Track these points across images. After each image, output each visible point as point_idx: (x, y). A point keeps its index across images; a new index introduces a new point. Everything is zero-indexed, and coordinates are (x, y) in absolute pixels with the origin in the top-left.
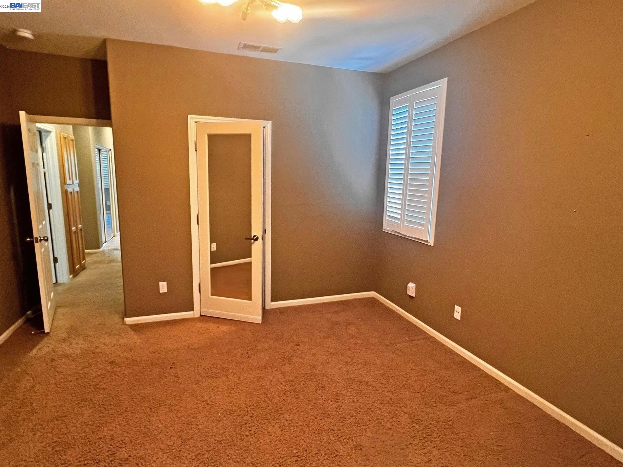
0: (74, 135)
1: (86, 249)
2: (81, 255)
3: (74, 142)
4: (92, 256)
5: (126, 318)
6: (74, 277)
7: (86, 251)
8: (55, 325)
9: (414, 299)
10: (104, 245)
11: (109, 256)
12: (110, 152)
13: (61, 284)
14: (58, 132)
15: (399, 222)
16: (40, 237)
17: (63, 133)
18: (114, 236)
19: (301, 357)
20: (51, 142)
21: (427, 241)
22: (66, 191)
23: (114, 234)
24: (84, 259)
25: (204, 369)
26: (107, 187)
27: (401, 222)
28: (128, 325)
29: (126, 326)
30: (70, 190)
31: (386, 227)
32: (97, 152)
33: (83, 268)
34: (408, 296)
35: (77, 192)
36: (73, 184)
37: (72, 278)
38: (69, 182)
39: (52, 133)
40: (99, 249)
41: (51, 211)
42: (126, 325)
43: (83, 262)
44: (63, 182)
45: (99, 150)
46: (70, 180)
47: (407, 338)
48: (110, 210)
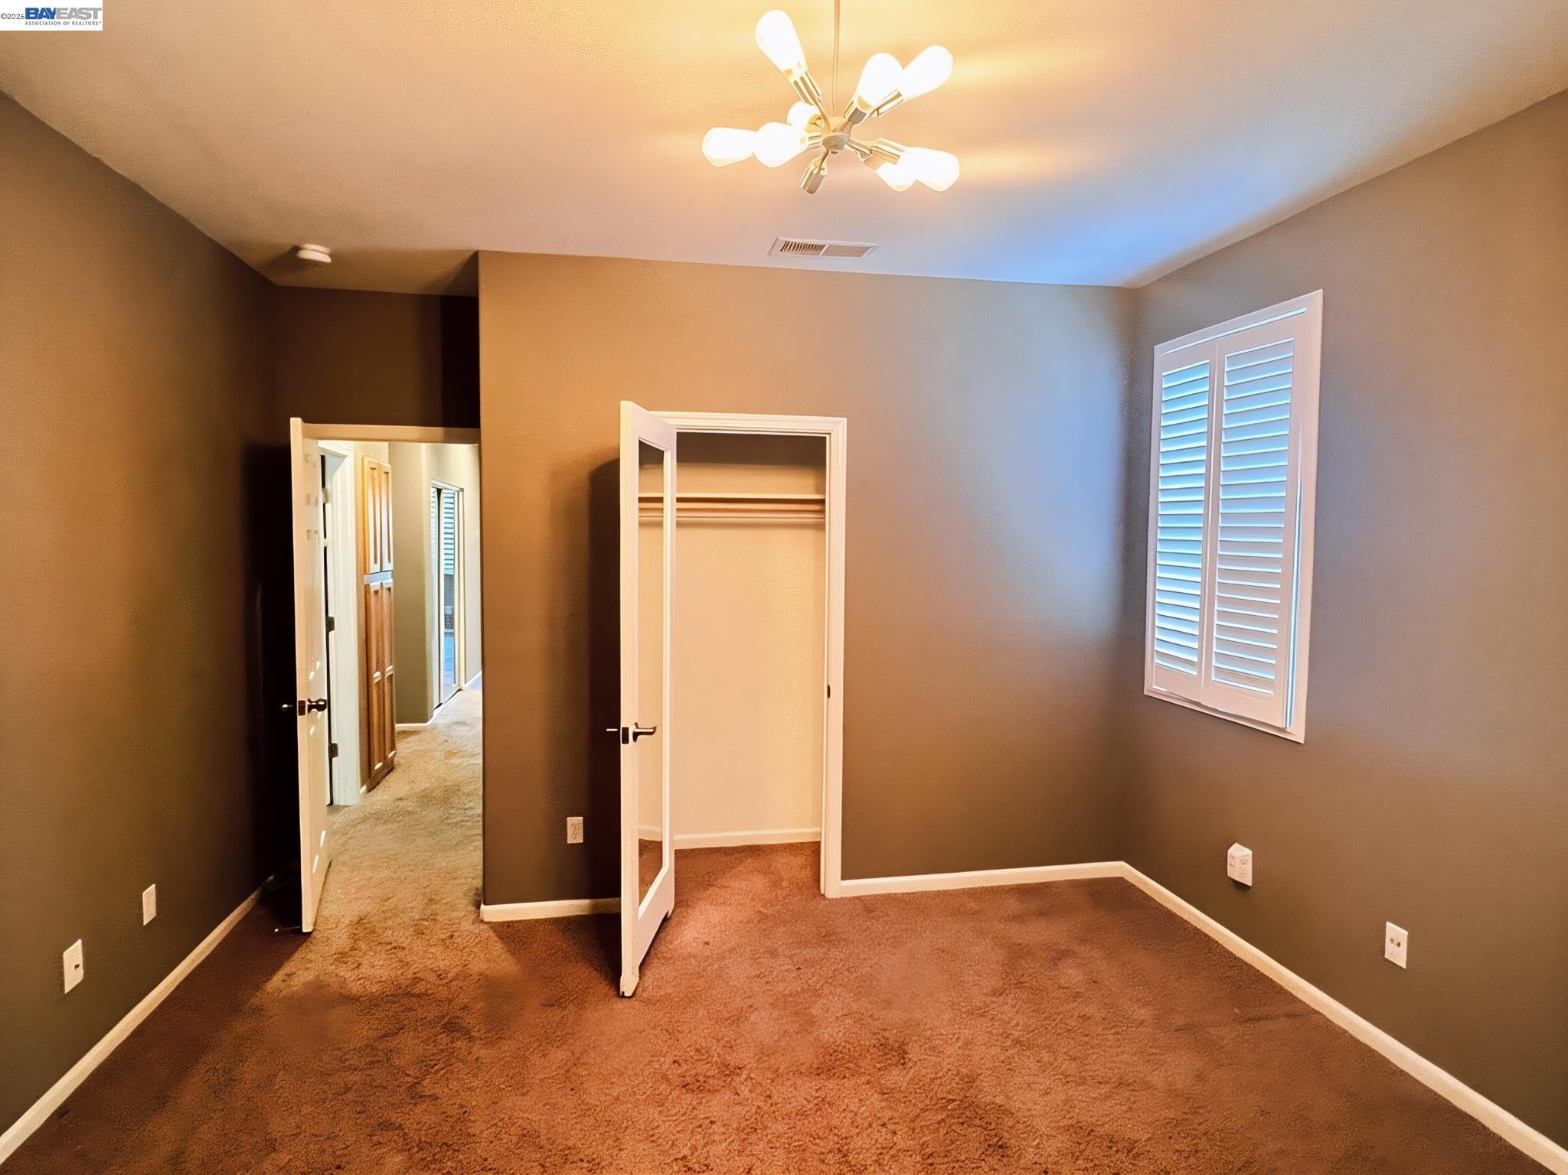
0: (390, 463)
1: (398, 722)
2: (388, 735)
3: (390, 474)
4: (408, 740)
5: (485, 904)
6: (369, 790)
7: (399, 727)
8: (325, 913)
9: (1251, 890)
10: (436, 712)
11: (446, 741)
12: (461, 493)
13: (340, 808)
14: (359, 457)
15: (1195, 673)
16: (309, 700)
17: (370, 459)
18: (459, 690)
19: (933, 1049)
20: (343, 480)
21: (1283, 730)
22: (367, 587)
23: (459, 685)
24: (393, 748)
25: (675, 1062)
26: (450, 572)
27: (1200, 672)
28: (488, 923)
29: (486, 926)
30: (375, 586)
31: (1155, 685)
32: (436, 495)
33: (390, 768)
34: (1230, 883)
35: (389, 589)
36: (381, 571)
37: (363, 793)
38: (374, 567)
39: (347, 459)
40: (426, 722)
41: (331, 633)
42: (482, 921)
43: (390, 755)
44: (363, 569)
45: (439, 491)
46: (376, 563)
47: (1237, 1010)
48: (452, 627)
